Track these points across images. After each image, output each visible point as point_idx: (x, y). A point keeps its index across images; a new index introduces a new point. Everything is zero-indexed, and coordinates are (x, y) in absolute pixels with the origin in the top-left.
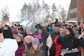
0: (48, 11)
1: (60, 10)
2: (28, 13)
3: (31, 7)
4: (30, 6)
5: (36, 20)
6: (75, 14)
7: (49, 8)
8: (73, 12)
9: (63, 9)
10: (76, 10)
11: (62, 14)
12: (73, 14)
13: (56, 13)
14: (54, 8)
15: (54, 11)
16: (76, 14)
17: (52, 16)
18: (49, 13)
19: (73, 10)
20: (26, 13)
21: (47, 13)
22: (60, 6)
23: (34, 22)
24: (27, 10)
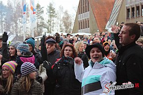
0: (41, 17)
1: (62, 15)
2: (5, 19)
3: (12, 8)
4: (10, 7)
5: (20, 32)
6: (86, 21)
7: (43, 11)
8: (84, 19)
9: (66, 13)
10: (89, 15)
11: (64, 22)
12: (84, 22)
13: (55, 20)
14: (52, 11)
15: (51, 16)
16: (88, 21)
17: (47, 24)
18: (43, 19)
19: (84, 16)
20: (3, 19)
21: (40, 20)
22: (61, 8)
23: (17, 35)
24: (4, 15)
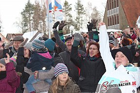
0: (69, 14)
1: (91, 12)
2: (33, 18)
3: (39, 7)
4: (38, 5)
5: (48, 31)
6: (115, 17)
7: (71, 9)
8: (113, 14)
9: (95, 9)
10: (118, 11)
12: (113, 18)
14: (80, 8)
15: (79, 13)
16: (118, 17)
17: (76, 21)
18: (71, 17)
19: (113, 12)
20: (31, 18)
21: (68, 18)
22: (90, 5)
23: (45, 34)
24: (32, 13)
